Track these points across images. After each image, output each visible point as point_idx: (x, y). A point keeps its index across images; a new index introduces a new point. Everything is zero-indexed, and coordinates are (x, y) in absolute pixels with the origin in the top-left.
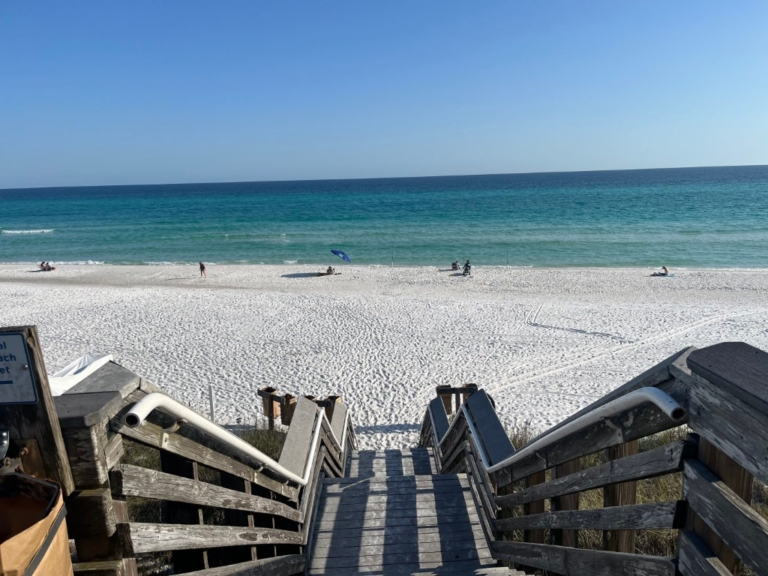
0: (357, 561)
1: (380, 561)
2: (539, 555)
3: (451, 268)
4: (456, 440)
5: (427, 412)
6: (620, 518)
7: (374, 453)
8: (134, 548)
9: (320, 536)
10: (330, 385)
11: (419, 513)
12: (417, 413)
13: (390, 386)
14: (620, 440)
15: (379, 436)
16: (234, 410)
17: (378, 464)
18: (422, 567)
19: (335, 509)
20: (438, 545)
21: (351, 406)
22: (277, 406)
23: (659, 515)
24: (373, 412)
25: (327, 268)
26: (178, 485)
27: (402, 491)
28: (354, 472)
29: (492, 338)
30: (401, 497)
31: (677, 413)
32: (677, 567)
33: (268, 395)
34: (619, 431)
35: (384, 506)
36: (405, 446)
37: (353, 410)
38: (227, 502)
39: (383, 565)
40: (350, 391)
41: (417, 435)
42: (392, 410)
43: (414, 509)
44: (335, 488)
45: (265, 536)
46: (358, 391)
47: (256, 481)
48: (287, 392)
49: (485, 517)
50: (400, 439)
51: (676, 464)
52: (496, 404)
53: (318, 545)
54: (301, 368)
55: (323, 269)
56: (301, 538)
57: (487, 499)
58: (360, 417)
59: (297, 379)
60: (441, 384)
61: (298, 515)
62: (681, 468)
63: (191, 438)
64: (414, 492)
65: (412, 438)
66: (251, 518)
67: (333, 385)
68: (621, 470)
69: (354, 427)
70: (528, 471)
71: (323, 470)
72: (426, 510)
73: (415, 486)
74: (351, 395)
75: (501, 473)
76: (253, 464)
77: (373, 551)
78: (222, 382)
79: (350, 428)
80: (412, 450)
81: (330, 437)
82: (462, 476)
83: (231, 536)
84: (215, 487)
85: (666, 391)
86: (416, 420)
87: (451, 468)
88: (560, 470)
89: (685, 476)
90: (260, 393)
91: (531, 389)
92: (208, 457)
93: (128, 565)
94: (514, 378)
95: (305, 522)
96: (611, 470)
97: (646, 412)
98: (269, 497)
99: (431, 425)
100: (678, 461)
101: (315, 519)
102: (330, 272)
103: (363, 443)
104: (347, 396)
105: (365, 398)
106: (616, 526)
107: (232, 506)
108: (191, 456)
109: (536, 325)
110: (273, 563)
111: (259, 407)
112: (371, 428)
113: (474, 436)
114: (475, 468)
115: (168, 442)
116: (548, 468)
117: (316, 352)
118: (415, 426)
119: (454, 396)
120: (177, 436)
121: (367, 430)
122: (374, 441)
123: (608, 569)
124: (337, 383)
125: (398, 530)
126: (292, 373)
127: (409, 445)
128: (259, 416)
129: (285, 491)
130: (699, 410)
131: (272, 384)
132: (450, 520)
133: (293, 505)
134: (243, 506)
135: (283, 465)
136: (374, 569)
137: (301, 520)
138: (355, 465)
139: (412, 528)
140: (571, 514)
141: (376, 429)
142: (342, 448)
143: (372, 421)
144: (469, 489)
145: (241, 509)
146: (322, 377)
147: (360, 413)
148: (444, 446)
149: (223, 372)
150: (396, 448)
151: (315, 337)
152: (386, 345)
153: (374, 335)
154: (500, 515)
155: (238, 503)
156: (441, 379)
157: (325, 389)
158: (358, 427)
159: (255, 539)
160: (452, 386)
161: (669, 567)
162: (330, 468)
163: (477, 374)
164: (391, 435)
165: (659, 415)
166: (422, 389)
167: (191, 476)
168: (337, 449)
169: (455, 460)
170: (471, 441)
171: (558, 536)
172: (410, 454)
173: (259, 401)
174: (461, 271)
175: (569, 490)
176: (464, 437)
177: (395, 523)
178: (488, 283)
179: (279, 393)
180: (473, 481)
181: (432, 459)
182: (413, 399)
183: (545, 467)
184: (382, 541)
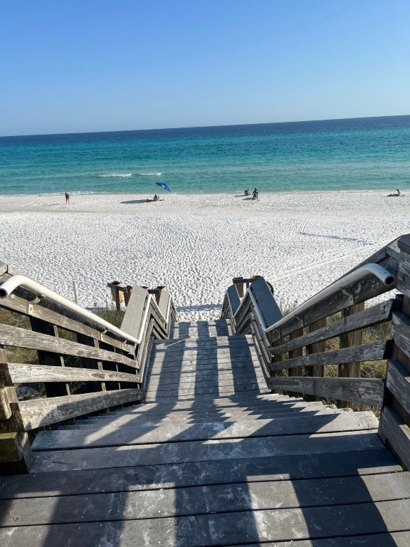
0: (177, 393)
1: (193, 392)
2: (297, 384)
3: (244, 194)
4: (245, 313)
5: (226, 295)
6: (349, 354)
7: (189, 323)
8: (12, 379)
9: (151, 377)
10: (159, 279)
11: (219, 361)
12: (219, 298)
13: (201, 279)
14: (351, 303)
15: (193, 313)
16: (91, 297)
17: (192, 331)
18: (221, 395)
19: (162, 360)
20: (232, 382)
21: (173, 293)
22: (121, 293)
23: (374, 351)
24: (189, 297)
25: (153, 196)
26: (43, 339)
27: (208, 347)
28: (176, 336)
29: (273, 244)
30: (207, 351)
31: (389, 280)
32: (385, 384)
33: (115, 286)
34: (351, 297)
35: (195, 357)
36: (211, 319)
37: (175, 296)
38: (80, 352)
39: (195, 394)
40: (173, 283)
41: (220, 311)
42: (202, 295)
43: (216, 359)
44: (161, 346)
45: (111, 376)
46: (178, 283)
47: (102, 340)
48: (129, 284)
49: (263, 362)
50: (208, 314)
51: (387, 315)
52: (274, 289)
53: (150, 383)
54: (137, 268)
55: (151, 197)
56: (138, 378)
57: (264, 350)
58: (180, 300)
59: (135, 275)
60: (236, 277)
61: (135, 364)
62: (390, 318)
63: (51, 309)
64: (215, 347)
65: (216, 314)
66: (100, 364)
67: (161, 279)
68: (351, 323)
69: (175, 307)
70: (291, 330)
71: (153, 334)
72: (224, 359)
73: (216, 344)
74: (173, 286)
75: (274, 332)
76: (99, 329)
77: (188, 386)
78: (83, 279)
79: (173, 307)
80: (215, 321)
81: (158, 313)
82: (248, 337)
83: (85, 375)
84: (71, 342)
85: (383, 266)
86: (219, 301)
87: (241, 332)
88: (312, 327)
89: (393, 323)
90: (109, 285)
91: (300, 278)
92: (65, 322)
93: (9, 391)
94: (288, 271)
95: (141, 367)
96: (345, 324)
97: (369, 283)
98: (113, 351)
99: (228, 304)
100: (388, 313)
101: (148, 366)
102: (156, 199)
103: (182, 317)
104: (171, 286)
105: (183, 288)
106: (347, 360)
107: (85, 356)
108: (52, 321)
109: (304, 234)
110: (118, 393)
111: (109, 295)
112: (187, 308)
113: (256, 309)
114: (257, 330)
115: (33, 310)
116: (305, 326)
117: (148, 257)
118: (218, 306)
119: (245, 285)
120: (40, 307)
121: (185, 309)
122: (190, 316)
123: (341, 389)
124: (163, 278)
125: (205, 372)
126: (131, 271)
127: (214, 318)
128: (109, 301)
129: (125, 348)
130: (404, 277)
131: (117, 280)
132: (240, 365)
133: (131, 357)
134: (94, 355)
135: (124, 331)
136: (189, 397)
137: (137, 366)
138: (176, 332)
139: (214, 370)
140: (318, 355)
141: (191, 308)
142: (167, 321)
143: (188, 303)
144: (254, 345)
145: (92, 357)
146: (153, 274)
147: (180, 298)
148: (237, 317)
149: (83, 272)
150: (205, 320)
151: (147, 246)
152: (197, 250)
153: (188, 244)
154: (273, 360)
155: (90, 353)
156: (236, 274)
157: (155, 282)
158: (179, 307)
159: (104, 377)
160: (244, 278)
161: (380, 384)
162: (157, 333)
163: (262, 269)
164: (202, 312)
165: (378, 284)
166: (223, 281)
167: (53, 334)
168: (163, 321)
169: (245, 326)
170: (254, 313)
171: (310, 370)
172: (215, 323)
173: (109, 291)
174: (251, 196)
175: (318, 340)
176: (250, 310)
177: (202, 368)
178: (270, 204)
179: (123, 285)
180: (255, 339)
181: (229, 327)
182: (217, 288)
183: (302, 326)
184: (194, 379)
